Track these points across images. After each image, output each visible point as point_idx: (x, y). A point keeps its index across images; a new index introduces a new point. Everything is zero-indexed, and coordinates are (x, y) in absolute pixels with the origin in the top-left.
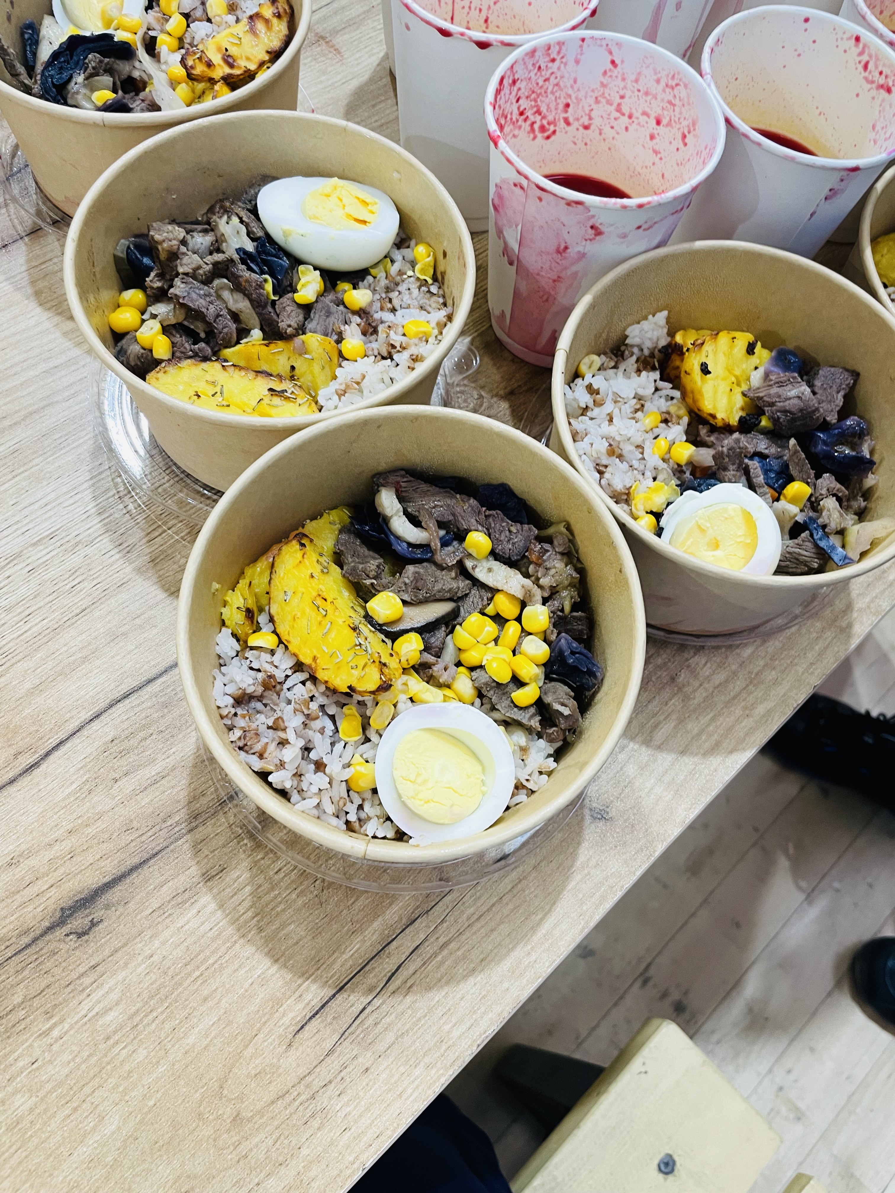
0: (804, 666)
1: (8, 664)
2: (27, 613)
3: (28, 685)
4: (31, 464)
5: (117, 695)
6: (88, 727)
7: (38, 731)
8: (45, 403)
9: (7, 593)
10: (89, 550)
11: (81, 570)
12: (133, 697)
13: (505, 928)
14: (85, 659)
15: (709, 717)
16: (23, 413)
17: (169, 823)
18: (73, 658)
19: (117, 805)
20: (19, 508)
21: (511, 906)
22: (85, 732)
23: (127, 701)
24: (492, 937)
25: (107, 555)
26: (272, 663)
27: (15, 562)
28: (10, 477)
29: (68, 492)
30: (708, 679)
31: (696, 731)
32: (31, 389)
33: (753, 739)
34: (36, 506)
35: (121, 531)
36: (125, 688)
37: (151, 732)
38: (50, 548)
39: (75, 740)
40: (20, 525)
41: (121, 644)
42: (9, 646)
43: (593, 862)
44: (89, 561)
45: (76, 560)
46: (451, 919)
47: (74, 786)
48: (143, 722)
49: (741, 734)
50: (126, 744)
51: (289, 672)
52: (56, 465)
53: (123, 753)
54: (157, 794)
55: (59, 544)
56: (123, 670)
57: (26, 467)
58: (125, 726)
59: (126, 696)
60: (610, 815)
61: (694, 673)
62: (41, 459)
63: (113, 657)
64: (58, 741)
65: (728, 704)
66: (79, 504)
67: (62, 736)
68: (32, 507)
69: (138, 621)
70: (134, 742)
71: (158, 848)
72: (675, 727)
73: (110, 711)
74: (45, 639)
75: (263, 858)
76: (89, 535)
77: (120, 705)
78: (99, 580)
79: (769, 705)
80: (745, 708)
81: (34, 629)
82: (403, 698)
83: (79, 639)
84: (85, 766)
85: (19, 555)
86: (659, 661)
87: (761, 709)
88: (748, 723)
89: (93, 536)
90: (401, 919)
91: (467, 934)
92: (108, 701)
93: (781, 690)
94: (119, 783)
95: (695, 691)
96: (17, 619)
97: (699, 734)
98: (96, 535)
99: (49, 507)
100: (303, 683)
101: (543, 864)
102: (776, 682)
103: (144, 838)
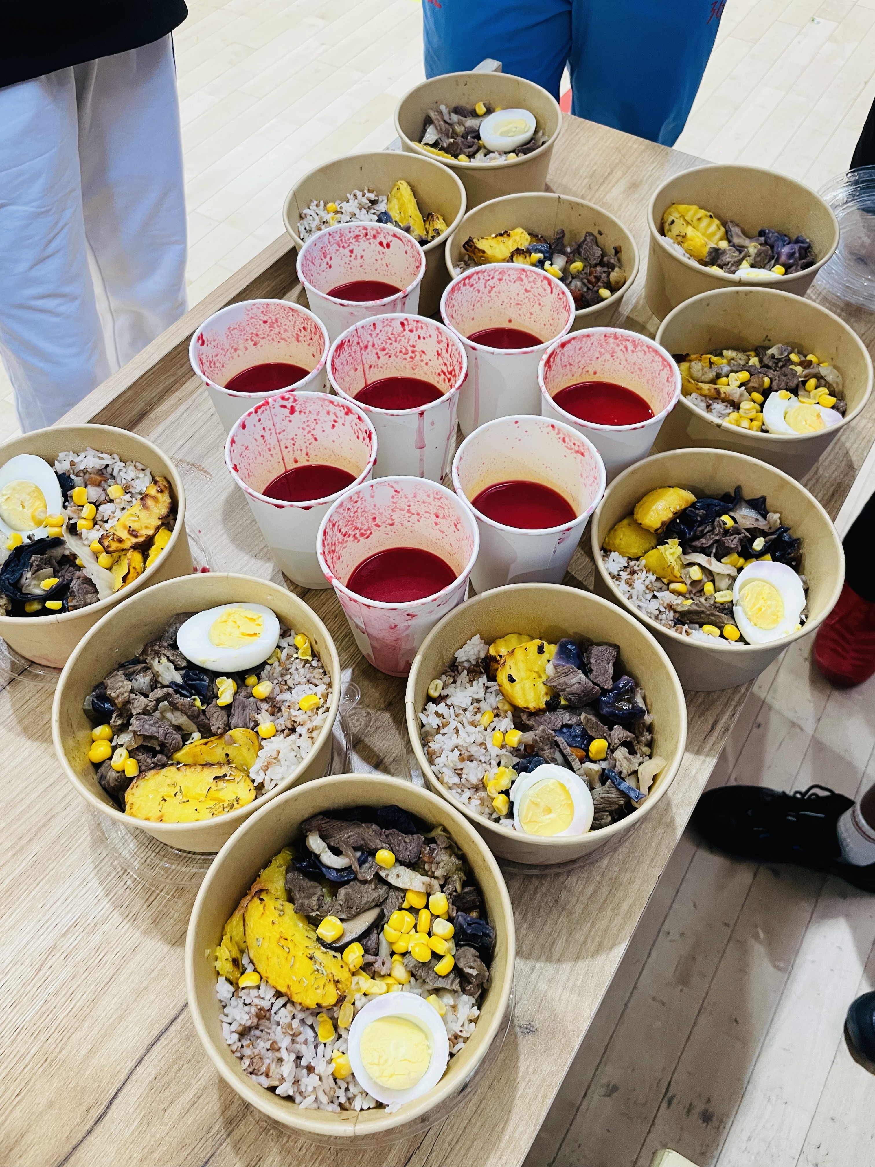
0: (648, 862)
1: (65, 1039)
2: (70, 992)
3: (83, 1052)
4: (48, 870)
5: (150, 1040)
6: (135, 1073)
7: (99, 1086)
8: (49, 817)
9: (52, 981)
10: (106, 927)
11: (103, 945)
12: (162, 1039)
13: (478, 1143)
14: (121, 1018)
15: (589, 925)
16: (34, 830)
17: (212, 1134)
18: (111, 1020)
19: (170, 1130)
20: (47, 907)
21: (479, 1124)
22: (134, 1077)
23: (159, 1043)
24: (470, 1153)
25: (120, 928)
26: (259, 997)
27: (53, 953)
28: (35, 884)
29: (80, 885)
30: (581, 893)
31: (582, 939)
32: (36, 808)
33: (624, 933)
34: (59, 903)
35: (126, 904)
36: (155, 1033)
37: (182, 1063)
38: (77, 934)
39: (128, 1086)
40: (50, 922)
41: (145, 997)
42: (63, 1023)
43: (531, 1070)
44: (107, 937)
45: (97, 938)
46: (437, 1148)
47: (136, 1123)
48: (175, 1057)
49: (615, 931)
50: (167, 1078)
51: (273, 1000)
52: (67, 864)
53: (166, 1086)
54: (198, 1112)
55: (82, 929)
56: (150, 1019)
57: (45, 874)
58: (162, 1064)
59: (157, 1039)
60: (537, 1026)
61: (570, 891)
62: (55, 863)
63: (141, 1009)
64: (115, 1090)
65: (601, 909)
66: (90, 891)
67: (117, 1085)
68: (56, 905)
69: (153, 974)
70: (172, 1074)
71: (209, 1155)
72: (567, 940)
73: (148, 1055)
74: (88, 1011)
75: (287, 1141)
76: (103, 915)
77: (154, 1048)
78: (118, 950)
79: (630, 901)
80: (613, 910)
81: (79, 1004)
82: (358, 996)
83: (113, 1002)
84: (140, 1104)
85: (54, 947)
86: (544, 890)
87: (625, 907)
88: (618, 920)
89: (106, 915)
90: (400, 1160)
91: (452, 1157)
92: (145, 1047)
93: (636, 886)
94: (168, 1112)
95: (574, 906)
96: (64, 999)
97: (585, 941)
98: (108, 913)
99: (68, 901)
100: (284, 1005)
101: (495, 1083)
102: (631, 882)
103: (196, 1150)
